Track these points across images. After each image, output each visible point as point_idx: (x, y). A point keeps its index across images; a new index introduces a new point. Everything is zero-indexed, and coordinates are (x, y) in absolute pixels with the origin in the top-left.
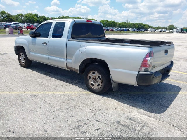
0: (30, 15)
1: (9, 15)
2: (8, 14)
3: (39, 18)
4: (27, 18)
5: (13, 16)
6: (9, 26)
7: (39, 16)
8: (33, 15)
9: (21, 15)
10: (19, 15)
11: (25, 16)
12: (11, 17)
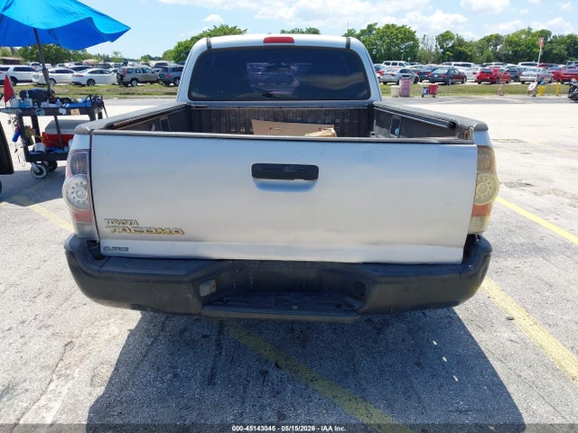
0: (523, 37)
1: (461, 42)
2: (458, 40)
3: (551, 42)
4: (510, 45)
5: (470, 45)
6: (421, 76)
7: (555, 37)
8: (534, 35)
9: (494, 40)
10: (488, 40)
11: (507, 41)
12: (462, 49)
